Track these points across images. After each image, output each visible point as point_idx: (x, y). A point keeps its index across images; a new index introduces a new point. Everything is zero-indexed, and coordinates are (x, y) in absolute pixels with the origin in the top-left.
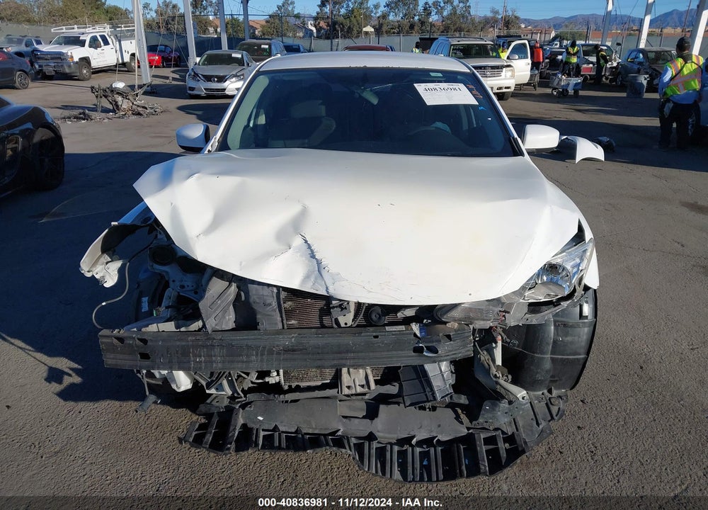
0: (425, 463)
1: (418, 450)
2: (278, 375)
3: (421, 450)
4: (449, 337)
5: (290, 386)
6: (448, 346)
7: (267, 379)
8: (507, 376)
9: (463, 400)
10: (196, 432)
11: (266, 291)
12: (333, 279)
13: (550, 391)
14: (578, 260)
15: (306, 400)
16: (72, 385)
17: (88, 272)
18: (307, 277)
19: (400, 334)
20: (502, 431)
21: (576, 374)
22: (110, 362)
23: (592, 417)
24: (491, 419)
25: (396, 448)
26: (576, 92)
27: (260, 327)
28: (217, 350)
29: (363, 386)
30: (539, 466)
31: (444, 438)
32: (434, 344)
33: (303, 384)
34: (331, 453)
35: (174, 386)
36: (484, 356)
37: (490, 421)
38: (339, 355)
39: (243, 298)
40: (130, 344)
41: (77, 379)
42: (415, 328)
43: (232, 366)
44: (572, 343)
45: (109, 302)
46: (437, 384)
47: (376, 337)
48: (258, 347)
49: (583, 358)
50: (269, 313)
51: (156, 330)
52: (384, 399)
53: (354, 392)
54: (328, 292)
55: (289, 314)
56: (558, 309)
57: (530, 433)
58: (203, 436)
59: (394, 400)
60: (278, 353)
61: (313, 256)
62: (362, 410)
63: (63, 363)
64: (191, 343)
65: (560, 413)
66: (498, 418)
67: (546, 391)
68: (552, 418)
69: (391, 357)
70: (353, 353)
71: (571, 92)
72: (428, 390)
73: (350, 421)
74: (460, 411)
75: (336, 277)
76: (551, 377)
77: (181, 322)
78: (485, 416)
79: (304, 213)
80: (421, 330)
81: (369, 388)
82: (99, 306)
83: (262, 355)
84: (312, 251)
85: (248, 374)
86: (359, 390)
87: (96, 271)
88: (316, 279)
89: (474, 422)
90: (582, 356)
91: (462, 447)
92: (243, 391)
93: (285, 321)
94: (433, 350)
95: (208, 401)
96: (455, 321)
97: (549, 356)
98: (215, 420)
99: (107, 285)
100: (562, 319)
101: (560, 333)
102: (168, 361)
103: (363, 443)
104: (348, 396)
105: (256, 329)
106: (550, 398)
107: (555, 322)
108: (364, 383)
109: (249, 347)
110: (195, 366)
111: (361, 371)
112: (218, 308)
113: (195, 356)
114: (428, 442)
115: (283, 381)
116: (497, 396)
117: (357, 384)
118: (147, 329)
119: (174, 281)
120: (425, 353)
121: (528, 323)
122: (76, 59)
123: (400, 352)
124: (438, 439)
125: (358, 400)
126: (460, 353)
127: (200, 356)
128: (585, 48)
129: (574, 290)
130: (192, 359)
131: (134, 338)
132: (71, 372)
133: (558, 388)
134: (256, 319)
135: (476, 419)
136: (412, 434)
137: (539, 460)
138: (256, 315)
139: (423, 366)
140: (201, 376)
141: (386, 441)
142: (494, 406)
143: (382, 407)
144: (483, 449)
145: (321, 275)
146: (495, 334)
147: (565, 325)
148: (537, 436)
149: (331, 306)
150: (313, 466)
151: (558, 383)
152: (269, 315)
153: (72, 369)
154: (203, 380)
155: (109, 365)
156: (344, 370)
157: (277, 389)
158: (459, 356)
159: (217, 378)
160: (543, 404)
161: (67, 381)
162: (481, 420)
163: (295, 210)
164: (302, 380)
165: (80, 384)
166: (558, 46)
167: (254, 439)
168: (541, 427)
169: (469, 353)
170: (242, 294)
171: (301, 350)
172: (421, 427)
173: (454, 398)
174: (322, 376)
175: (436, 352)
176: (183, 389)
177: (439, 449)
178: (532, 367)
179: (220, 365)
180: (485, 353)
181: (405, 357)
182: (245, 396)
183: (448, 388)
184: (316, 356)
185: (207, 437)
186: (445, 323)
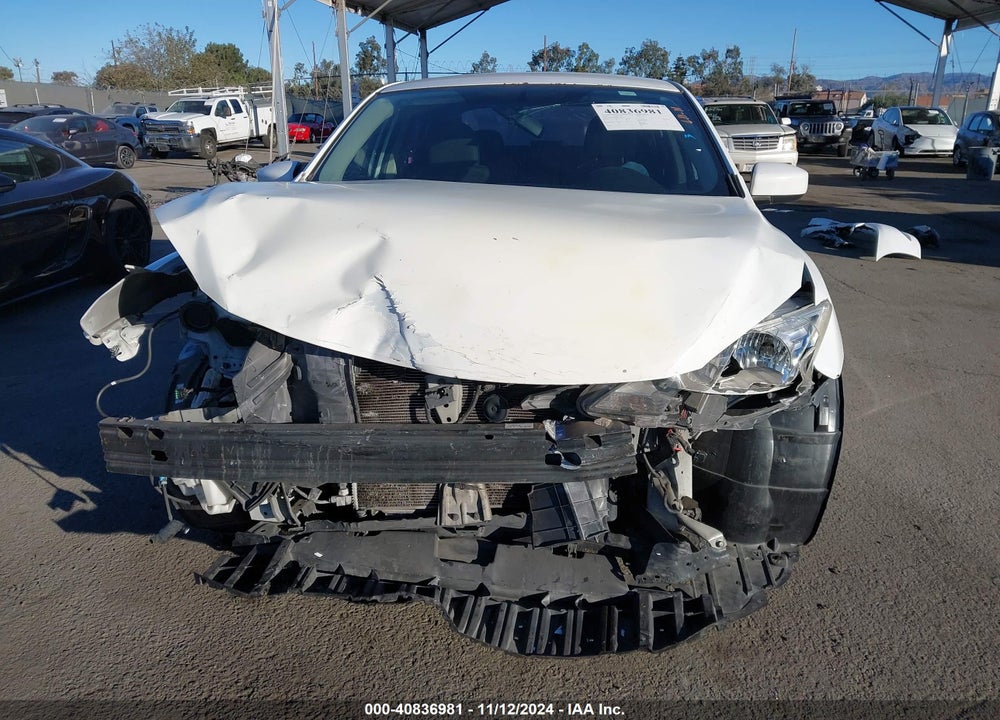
0: (558, 631)
1: (550, 613)
2: (350, 494)
3: (554, 612)
4: (597, 440)
5: (369, 512)
6: (595, 453)
7: (333, 499)
8: (694, 510)
9: (624, 542)
10: (222, 569)
11: (329, 364)
12: (421, 343)
13: (771, 545)
14: (803, 331)
15: (390, 533)
16: (83, 513)
17: (95, 337)
18: (385, 342)
19: (523, 435)
20: (684, 593)
21: (812, 518)
22: (113, 464)
23: (843, 592)
24: (664, 571)
25: (516, 609)
26: (890, 171)
27: (323, 418)
28: (258, 450)
29: (472, 515)
30: (746, 656)
31: (592, 599)
32: (575, 450)
33: (388, 511)
34: (429, 621)
35: (205, 507)
36: (659, 480)
37: (664, 575)
38: (435, 464)
39: (300, 376)
40: (139, 437)
41: (90, 506)
42: (549, 427)
43: (281, 474)
44: (803, 468)
45: (121, 381)
46: (582, 515)
47: (489, 437)
48: (315, 447)
49: (821, 493)
50: (334, 398)
51: (179, 420)
52: (506, 536)
53: (458, 523)
54: (414, 364)
55: (364, 401)
56: (776, 409)
57: (731, 601)
58: (231, 572)
59: (520, 540)
60: (346, 458)
61: (393, 310)
62: (472, 552)
63: (76, 485)
64: (222, 437)
65: (783, 576)
66: (678, 572)
67: (764, 545)
68: (770, 582)
69: (512, 470)
70: (456, 460)
71: (883, 173)
72: (568, 523)
73: (451, 565)
74: (619, 560)
75: (425, 341)
76: (772, 521)
77: (213, 409)
78: (656, 567)
79: (382, 247)
80: (557, 429)
81: (482, 518)
82: (108, 386)
83: (323, 459)
84: (392, 302)
85: (307, 491)
86: (468, 520)
87: (106, 337)
88: (397, 343)
89: (638, 576)
90: (821, 490)
91: (617, 611)
92: (301, 518)
93: (358, 411)
94: (573, 459)
95: (251, 530)
96: (607, 414)
97: (767, 487)
98: (253, 554)
99: (121, 358)
100: (786, 430)
101: (784, 452)
102: (190, 463)
103: (467, 598)
104: (451, 529)
105: (317, 421)
106: (769, 556)
107: (776, 433)
108: (476, 510)
109: (303, 447)
110: (229, 473)
111: (471, 492)
112: (260, 386)
113: (228, 457)
114: (567, 603)
115: (356, 504)
116: (673, 536)
117: (465, 510)
118: (166, 417)
119: (216, 357)
120: (562, 465)
121: (727, 427)
122: (198, 131)
123: (525, 462)
124: (584, 600)
125: (466, 538)
126: (616, 467)
127: (235, 458)
128: (906, 113)
129: (799, 379)
130: (224, 462)
131: (145, 428)
132: (84, 497)
133: (783, 540)
134: (317, 406)
135: (642, 571)
136: (544, 589)
137: (747, 648)
138: (317, 402)
139: (561, 486)
140: (240, 491)
141: (501, 598)
142: (669, 553)
143: (501, 549)
144: (650, 616)
145: (405, 339)
146: (671, 441)
147: (791, 439)
148: (742, 606)
149: (426, 391)
150: (400, 636)
151: (783, 532)
152: (335, 401)
153: (85, 492)
154: (243, 496)
155: (113, 468)
156: (447, 490)
157: (348, 514)
158: (616, 473)
159: (260, 494)
160: (758, 562)
161: (78, 506)
162: (649, 573)
163: (370, 242)
164: (385, 504)
165: (95, 511)
166: (872, 115)
167: (299, 579)
168: (750, 594)
169: (630, 468)
170: (299, 369)
171: (380, 453)
172: (557, 581)
173: (609, 538)
174: (415, 498)
175: (578, 462)
176: (216, 510)
177: (581, 613)
178: (740, 504)
179: (263, 473)
180: (663, 474)
181: (534, 470)
182: (303, 525)
183: (602, 524)
184: (404, 464)
185: (234, 575)
186: (592, 419)
